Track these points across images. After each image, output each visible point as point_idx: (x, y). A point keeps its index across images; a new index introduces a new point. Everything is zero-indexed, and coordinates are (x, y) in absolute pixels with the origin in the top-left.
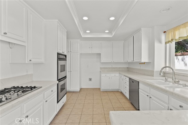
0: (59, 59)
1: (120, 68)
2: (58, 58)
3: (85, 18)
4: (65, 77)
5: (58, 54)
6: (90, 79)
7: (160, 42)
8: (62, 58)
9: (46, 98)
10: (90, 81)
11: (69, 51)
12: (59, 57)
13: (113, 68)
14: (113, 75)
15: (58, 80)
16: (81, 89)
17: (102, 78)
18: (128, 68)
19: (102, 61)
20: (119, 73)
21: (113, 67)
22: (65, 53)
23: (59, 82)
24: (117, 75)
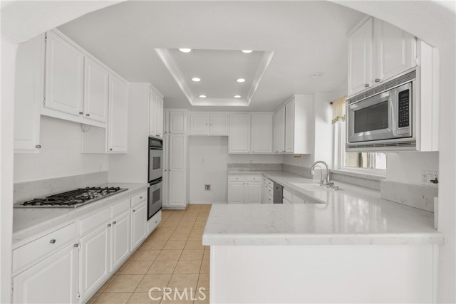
0: (151, 147)
1: (266, 165)
2: (149, 146)
3: (196, 80)
4: (160, 179)
5: (150, 139)
6: (208, 187)
7: (324, 119)
8: (156, 145)
9: (134, 206)
10: (207, 191)
11: (167, 131)
12: (151, 145)
13: (253, 164)
14: (250, 178)
15: (149, 182)
16: (189, 206)
17: (229, 183)
18: (282, 164)
19: (231, 151)
20: (263, 174)
21: (253, 162)
22: (161, 137)
23: (151, 185)
24: (259, 178)
